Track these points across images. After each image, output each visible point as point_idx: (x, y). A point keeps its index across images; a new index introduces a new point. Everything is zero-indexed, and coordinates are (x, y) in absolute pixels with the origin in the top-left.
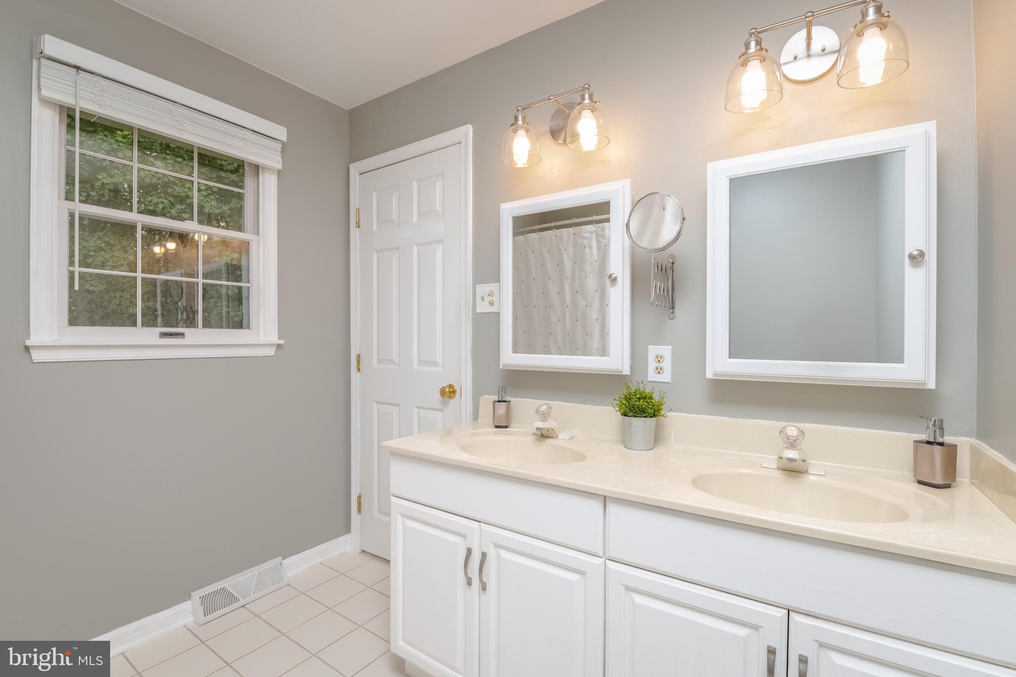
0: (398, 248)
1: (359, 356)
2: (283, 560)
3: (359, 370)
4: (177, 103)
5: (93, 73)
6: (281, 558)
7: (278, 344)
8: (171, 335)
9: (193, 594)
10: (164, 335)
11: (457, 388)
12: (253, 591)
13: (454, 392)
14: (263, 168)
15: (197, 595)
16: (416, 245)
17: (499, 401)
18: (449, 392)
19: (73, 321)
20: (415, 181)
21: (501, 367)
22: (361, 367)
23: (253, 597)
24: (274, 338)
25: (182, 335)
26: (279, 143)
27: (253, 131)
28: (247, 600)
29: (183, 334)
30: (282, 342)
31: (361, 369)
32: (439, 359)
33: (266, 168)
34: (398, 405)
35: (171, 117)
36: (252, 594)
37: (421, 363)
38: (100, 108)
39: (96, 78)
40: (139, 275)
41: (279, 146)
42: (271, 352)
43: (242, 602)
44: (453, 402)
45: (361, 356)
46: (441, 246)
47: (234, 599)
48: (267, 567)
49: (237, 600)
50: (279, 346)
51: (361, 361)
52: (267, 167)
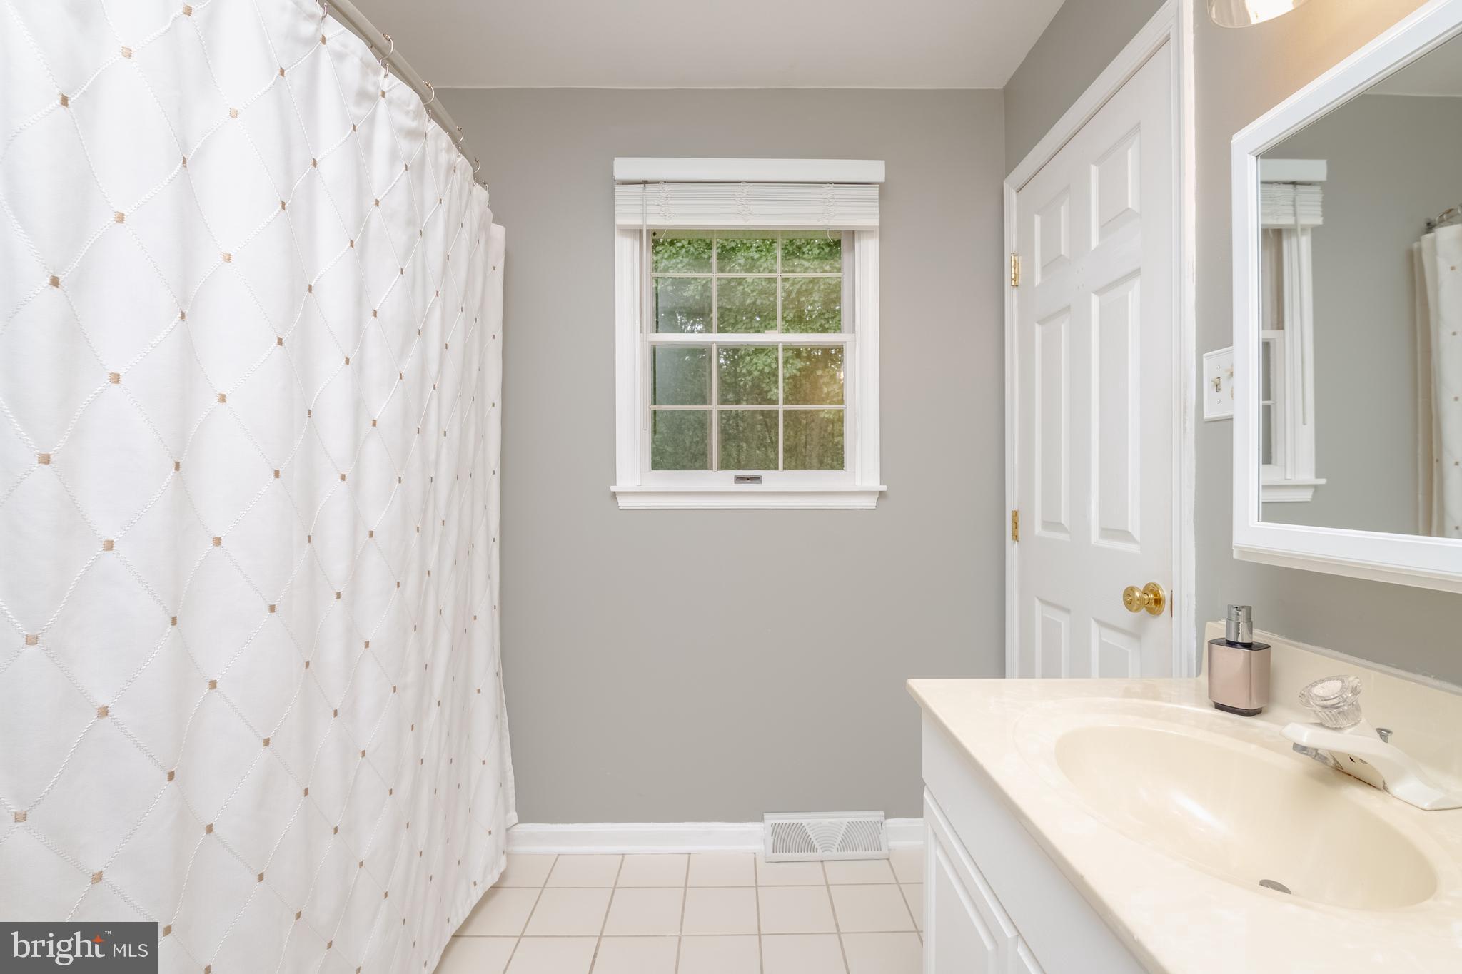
0: (1067, 309)
1: (1015, 514)
2: (886, 818)
3: (1015, 538)
4: (740, 182)
5: (657, 182)
6: (882, 813)
7: (880, 492)
8: (748, 479)
9: (766, 816)
10: (740, 479)
11: (1164, 593)
12: (837, 846)
13: (1158, 601)
14: (859, 232)
15: (772, 819)
16: (1096, 292)
17: (1231, 644)
18: (1153, 602)
19: (656, 466)
20: (1093, 163)
21: (1235, 556)
22: (1020, 534)
23: (835, 854)
24: (874, 484)
25: (757, 479)
26: (874, 187)
27: (835, 183)
28: (826, 855)
29: (759, 478)
30: (884, 488)
31: (1019, 536)
32: (1134, 526)
33: (863, 231)
34: (1068, 611)
35: (735, 202)
36: (835, 850)
37: (1106, 532)
38: (665, 219)
39: (660, 187)
40: (714, 407)
41: (874, 192)
42: (870, 503)
43: (820, 855)
44: (1158, 624)
45: (1019, 514)
46: (1137, 283)
47: (809, 846)
48: (862, 820)
49: (814, 849)
50: (881, 494)
51: (1019, 523)
52: (864, 229)
